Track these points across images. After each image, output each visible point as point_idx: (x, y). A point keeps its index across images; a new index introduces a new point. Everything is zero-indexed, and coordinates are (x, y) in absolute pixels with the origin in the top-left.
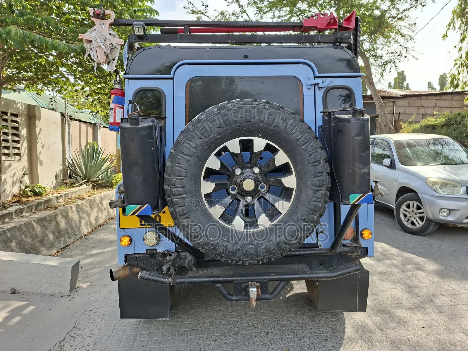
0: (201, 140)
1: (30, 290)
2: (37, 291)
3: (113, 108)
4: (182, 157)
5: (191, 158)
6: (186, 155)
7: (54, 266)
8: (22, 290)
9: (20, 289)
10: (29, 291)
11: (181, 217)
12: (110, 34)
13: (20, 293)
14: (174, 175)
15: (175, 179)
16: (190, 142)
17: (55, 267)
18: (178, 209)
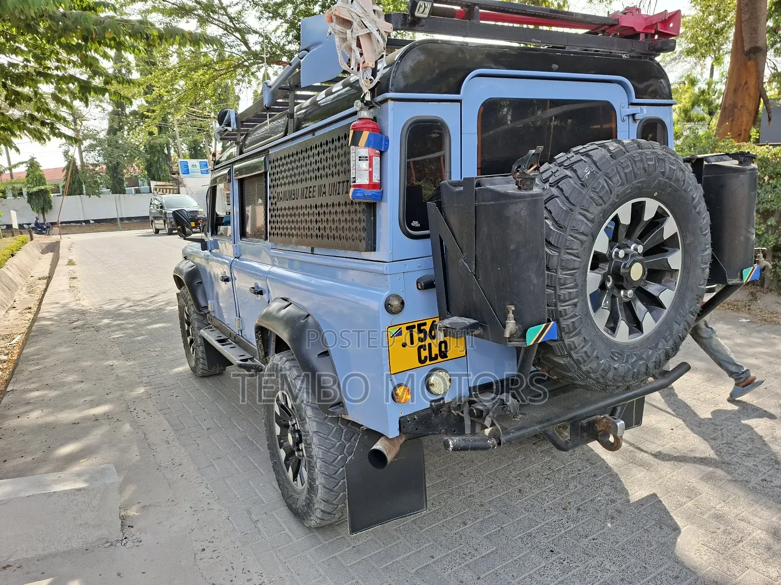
0: (600, 208)
1: (31, 554)
2: (47, 552)
3: (366, 157)
4: (575, 238)
5: (586, 237)
6: (583, 233)
7: (79, 490)
8: (12, 560)
9: (5, 559)
10: (29, 556)
11: (568, 335)
12: (374, 11)
13: (8, 566)
14: (563, 269)
15: (564, 275)
16: (585, 213)
17: (83, 492)
18: (564, 323)
